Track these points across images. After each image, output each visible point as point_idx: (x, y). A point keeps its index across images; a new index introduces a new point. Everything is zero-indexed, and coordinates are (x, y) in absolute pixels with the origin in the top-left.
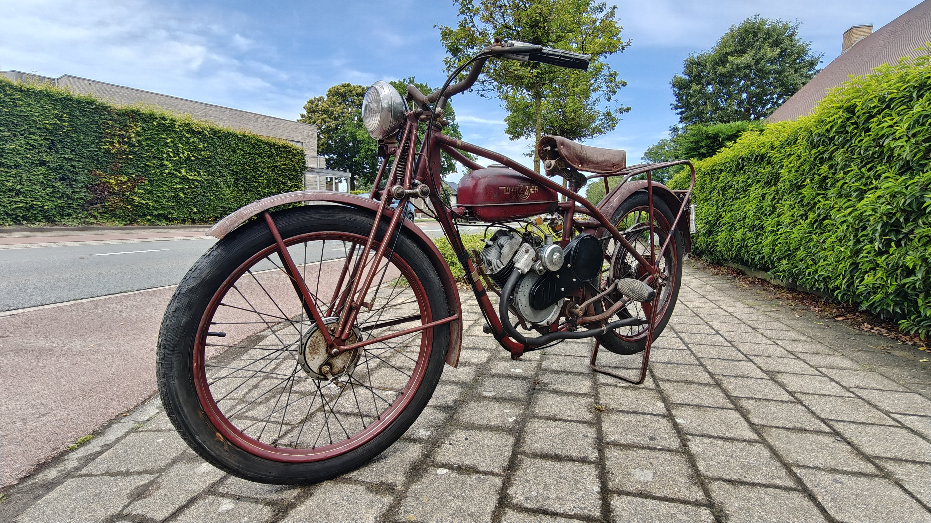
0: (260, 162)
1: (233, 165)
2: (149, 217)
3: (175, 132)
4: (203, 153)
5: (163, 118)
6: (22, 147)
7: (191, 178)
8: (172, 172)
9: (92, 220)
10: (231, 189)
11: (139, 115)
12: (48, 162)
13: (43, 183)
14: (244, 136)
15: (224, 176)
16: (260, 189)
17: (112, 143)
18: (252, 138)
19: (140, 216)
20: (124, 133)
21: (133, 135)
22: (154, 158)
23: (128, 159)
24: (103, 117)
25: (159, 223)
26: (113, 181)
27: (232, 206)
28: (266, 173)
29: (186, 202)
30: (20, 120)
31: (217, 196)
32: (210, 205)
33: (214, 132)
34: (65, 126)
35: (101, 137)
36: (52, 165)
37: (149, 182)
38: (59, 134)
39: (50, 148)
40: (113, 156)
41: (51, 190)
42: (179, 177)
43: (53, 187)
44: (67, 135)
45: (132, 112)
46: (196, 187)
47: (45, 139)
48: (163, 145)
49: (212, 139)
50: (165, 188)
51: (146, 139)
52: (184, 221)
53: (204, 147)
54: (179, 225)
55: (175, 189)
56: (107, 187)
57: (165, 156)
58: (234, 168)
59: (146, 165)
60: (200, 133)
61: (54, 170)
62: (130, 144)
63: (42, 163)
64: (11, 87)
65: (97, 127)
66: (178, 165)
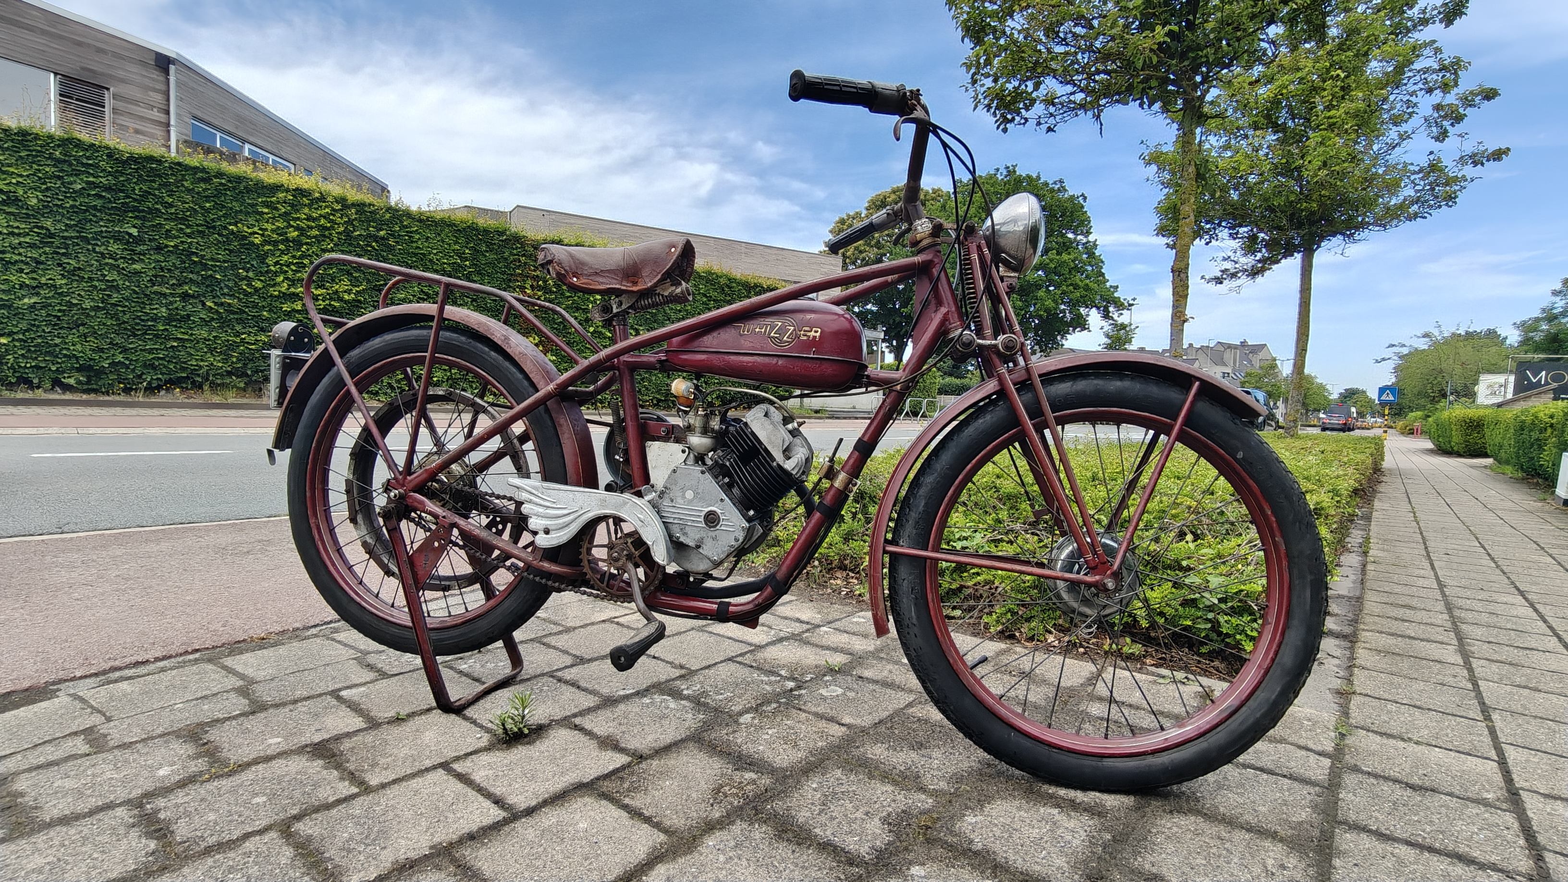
18: (721, 277)
24: (515, 252)
34: (466, 266)
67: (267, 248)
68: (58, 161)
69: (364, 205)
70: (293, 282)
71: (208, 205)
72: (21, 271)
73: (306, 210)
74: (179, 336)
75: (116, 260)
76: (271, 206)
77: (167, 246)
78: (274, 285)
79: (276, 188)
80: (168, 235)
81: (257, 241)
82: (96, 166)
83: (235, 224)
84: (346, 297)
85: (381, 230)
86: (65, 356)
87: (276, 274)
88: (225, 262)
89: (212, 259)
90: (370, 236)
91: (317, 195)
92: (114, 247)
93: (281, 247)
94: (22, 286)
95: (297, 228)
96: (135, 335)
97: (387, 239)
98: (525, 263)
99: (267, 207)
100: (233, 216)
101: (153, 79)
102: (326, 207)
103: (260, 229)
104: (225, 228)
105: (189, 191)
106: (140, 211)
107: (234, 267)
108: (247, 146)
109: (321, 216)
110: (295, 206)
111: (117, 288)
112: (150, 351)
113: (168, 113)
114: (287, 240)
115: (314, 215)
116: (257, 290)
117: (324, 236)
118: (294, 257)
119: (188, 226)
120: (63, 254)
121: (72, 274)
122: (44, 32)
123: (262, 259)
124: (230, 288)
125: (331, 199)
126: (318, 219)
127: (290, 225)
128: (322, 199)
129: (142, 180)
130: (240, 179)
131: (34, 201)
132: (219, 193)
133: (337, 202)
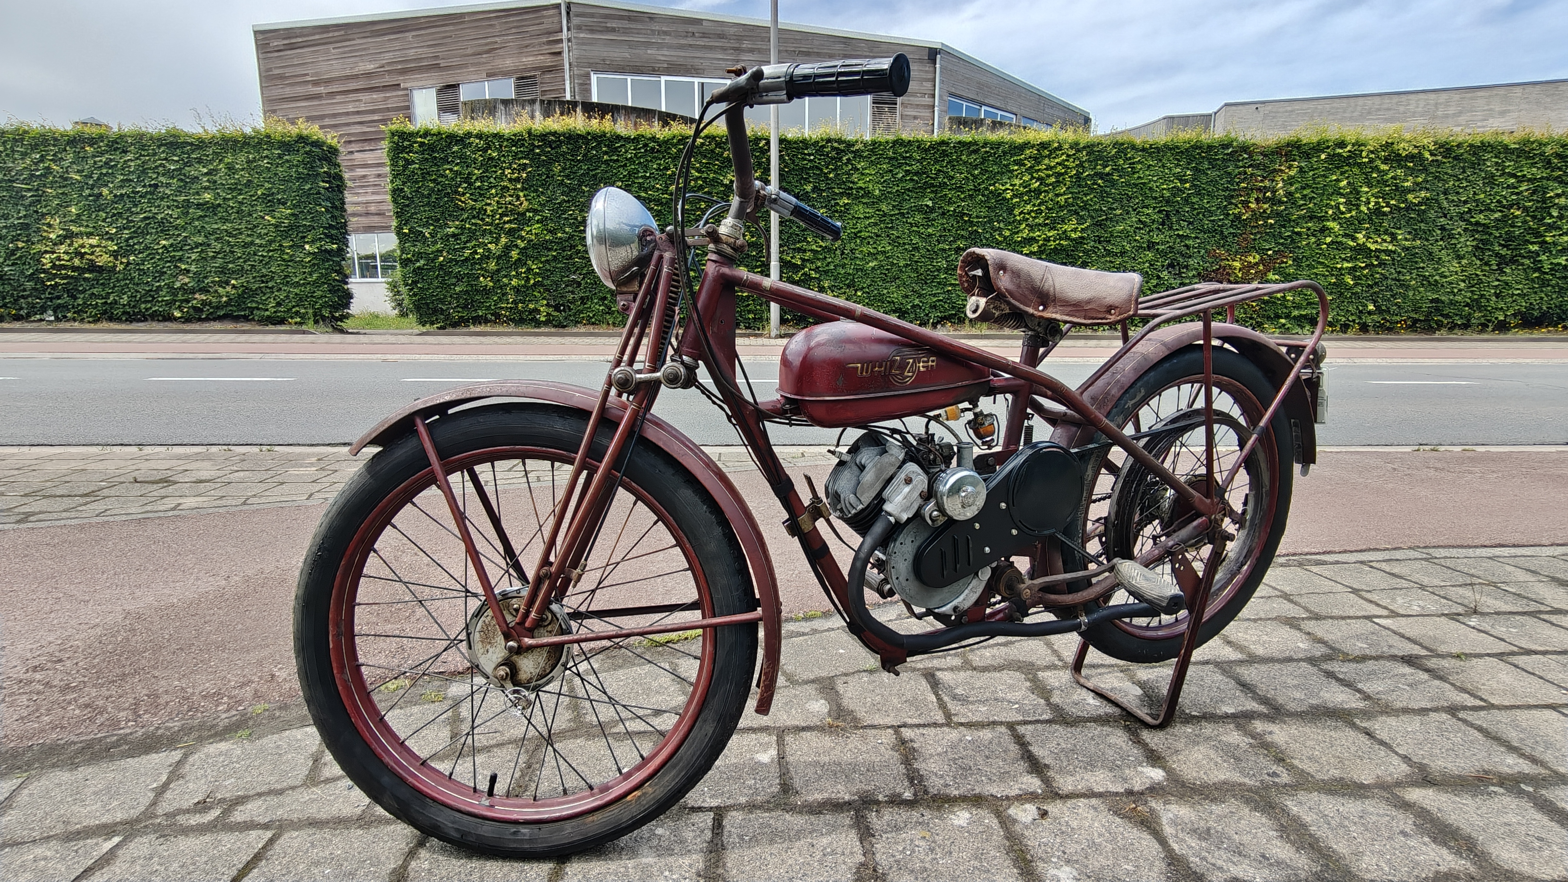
0: (1558, 196)
1: (1481, 212)
2: (1283, 321)
3: (1359, 165)
4: (1410, 197)
5: (1342, 144)
6: (1132, 226)
7: (1373, 247)
8: (1340, 239)
10: (1464, 262)
11: (1299, 147)
12: (1158, 243)
13: (1147, 272)
14: (1526, 142)
15: (1452, 236)
16: (1544, 258)
17: (1246, 204)
18: (1547, 144)
19: (1269, 318)
20: (1267, 183)
21: (1280, 185)
22: (1311, 218)
23: (1265, 225)
24: (1241, 164)
25: (1300, 332)
26: (1237, 264)
27: (1458, 298)
29: (1357, 293)
30: (1135, 190)
32: (1405, 297)
33: (1446, 149)
34: (1186, 188)
35: (1232, 197)
36: (1161, 247)
37: (1294, 260)
38: (1177, 201)
39: (1163, 224)
40: (1245, 224)
41: (1154, 282)
42: (1352, 249)
43: (1159, 277)
44: (1186, 200)
45: (1288, 145)
46: (1382, 264)
47: (1160, 212)
48: (1333, 193)
49: (1439, 164)
50: (1320, 270)
51: (1303, 188)
52: (1345, 328)
53: (1418, 184)
54: (1334, 335)
55: (1340, 269)
56: (1228, 274)
57: (1330, 212)
58: (1481, 218)
59: (1293, 232)
60: (1411, 157)
61: (1163, 254)
62: (1274, 201)
63: (1151, 246)
64: (1133, 147)
65: (1229, 182)
66: (1352, 226)
67: (1015, 200)
68: (891, 159)
69: (1093, 145)
70: (1032, 228)
71: (976, 172)
72: (869, 243)
74: (953, 282)
75: (918, 227)
76: (1020, 163)
77: (949, 211)
78: (1017, 233)
79: (1025, 146)
80: (950, 203)
81: (1008, 196)
82: (911, 157)
83: (994, 185)
84: (1073, 235)
85: (1107, 166)
86: (889, 302)
87: (1020, 222)
88: (985, 217)
89: (977, 217)
90: (1096, 174)
91: (1056, 145)
92: (918, 217)
93: (1026, 198)
94: (870, 254)
95: (1038, 179)
96: (926, 283)
97: (1112, 174)
98: (1252, 174)
99: (1017, 164)
100: (993, 177)
101: (926, 72)
102: (1063, 154)
103: (1011, 185)
104: (987, 189)
105: (965, 163)
106: (934, 186)
107: (991, 221)
108: (984, 108)
109: (1057, 163)
110: (1037, 159)
111: (916, 249)
112: (934, 295)
113: (934, 96)
114: (1030, 191)
115: (1052, 164)
116: (1005, 238)
118: (1034, 205)
119: (962, 193)
120: (890, 228)
121: (894, 242)
123: (1010, 211)
124: (987, 239)
125: (1067, 146)
126: (1055, 167)
127: (1033, 178)
128: (1060, 148)
129: (936, 161)
130: (999, 144)
131: (877, 192)
132: (984, 160)
133: (1071, 148)
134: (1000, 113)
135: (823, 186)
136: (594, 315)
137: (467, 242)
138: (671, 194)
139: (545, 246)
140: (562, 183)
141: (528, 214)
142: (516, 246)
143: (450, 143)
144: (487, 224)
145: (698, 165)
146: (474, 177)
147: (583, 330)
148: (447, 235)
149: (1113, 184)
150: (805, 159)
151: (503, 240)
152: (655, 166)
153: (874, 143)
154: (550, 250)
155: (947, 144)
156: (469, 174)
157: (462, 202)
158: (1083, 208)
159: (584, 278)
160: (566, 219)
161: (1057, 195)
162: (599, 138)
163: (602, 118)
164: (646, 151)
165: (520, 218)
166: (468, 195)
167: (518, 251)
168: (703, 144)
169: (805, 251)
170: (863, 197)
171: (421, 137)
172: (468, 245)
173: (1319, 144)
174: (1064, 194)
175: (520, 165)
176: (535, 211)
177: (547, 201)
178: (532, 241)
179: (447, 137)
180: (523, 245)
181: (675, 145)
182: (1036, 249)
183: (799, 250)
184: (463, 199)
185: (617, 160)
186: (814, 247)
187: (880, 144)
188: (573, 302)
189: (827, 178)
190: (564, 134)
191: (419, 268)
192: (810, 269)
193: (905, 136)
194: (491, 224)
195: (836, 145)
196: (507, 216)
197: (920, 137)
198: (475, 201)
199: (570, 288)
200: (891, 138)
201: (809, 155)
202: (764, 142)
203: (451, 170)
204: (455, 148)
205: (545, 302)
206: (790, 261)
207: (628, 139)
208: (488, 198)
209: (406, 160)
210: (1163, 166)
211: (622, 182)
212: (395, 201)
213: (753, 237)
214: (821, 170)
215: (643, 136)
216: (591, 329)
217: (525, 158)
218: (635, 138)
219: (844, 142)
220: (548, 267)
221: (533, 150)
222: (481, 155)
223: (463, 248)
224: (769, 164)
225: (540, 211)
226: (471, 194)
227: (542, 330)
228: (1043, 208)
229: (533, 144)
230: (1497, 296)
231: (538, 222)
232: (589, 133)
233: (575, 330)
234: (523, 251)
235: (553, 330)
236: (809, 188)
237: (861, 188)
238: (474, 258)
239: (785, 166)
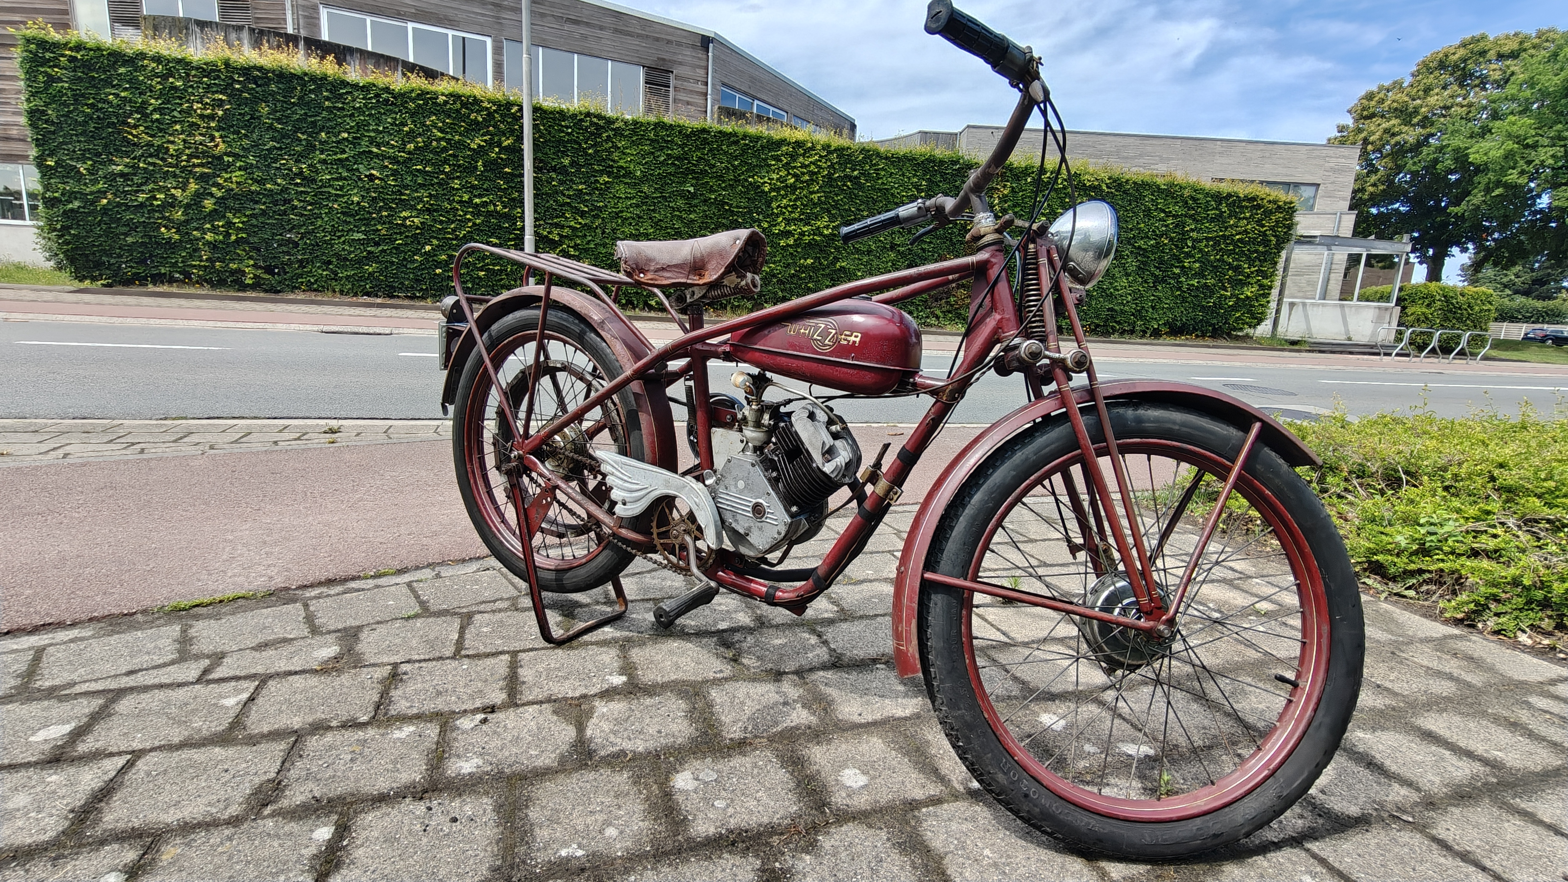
0: (1192, 230)
1: (1142, 238)
3: (1056, 190)
5: (1043, 171)
9: (933, 321)
10: (1131, 278)
11: (1011, 170)
14: (1171, 185)
16: (1183, 279)
18: (1185, 188)
21: (996, 202)
27: (1126, 308)
28: (1201, 251)
31: (1104, 290)
32: (1090, 306)
33: (1119, 184)
36: (902, 249)
51: (1015, 206)
58: (1141, 243)
60: (1093, 188)
63: (893, 247)
64: (878, 155)
67: (773, 194)
68: (652, 140)
69: (843, 149)
70: (788, 222)
71: (736, 163)
72: (630, 224)
73: (801, 159)
75: (681, 212)
76: (777, 159)
77: (710, 199)
78: (775, 225)
79: (782, 142)
80: (712, 191)
81: (766, 189)
82: (672, 141)
83: (753, 177)
84: (825, 232)
85: (855, 170)
87: (777, 216)
88: (745, 208)
89: (738, 207)
90: (846, 176)
91: (810, 145)
92: (680, 202)
93: (782, 192)
95: (794, 175)
97: (859, 178)
99: (775, 159)
100: (751, 168)
101: (699, 59)
102: (816, 154)
103: (769, 179)
104: (746, 180)
105: (725, 153)
106: (696, 173)
107: (750, 212)
108: (756, 102)
109: (811, 162)
110: (793, 157)
113: (706, 84)
114: (787, 186)
115: (807, 163)
116: (764, 230)
117: (812, 180)
118: (790, 200)
119: (724, 182)
122: (639, 36)
123: (769, 204)
125: (819, 147)
126: (809, 166)
127: (789, 174)
128: (813, 148)
129: (698, 149)
130: (758, 138)
131: (639, 173)
132: (744, 152)
133: (824, 149)
134: (772, 109)
135: (582, 161)
136: (316, 281)
137: (142, 184)
138: (409, 153)
139: (252, 198)
140: (271, 127)
141: (226, 159)
142: (212, 195)
143: (115, 63)
144: (170, 165)
145: (440, 124)
146: (151, 108)
147: (301, 296)
148: (112, 173)
149: (861, 187)
150: (563, 132)
151: (193, 186)
152: (389, 120)
153: (635, 123)
154: (257, 202)
155: (709, 132)
156: (143, 102)
157: (134, 136)
158: (835, 207)
159: (302, 238)
160: (277, 169)
161: (812, 193)
162: (321, 81)
163: (323, 58)
164: (378, 101)
165: (216, 162)
166: (142, 128)
167: (213, 201)
168: (446, 102)
169: (563, 227)
170: (624, 176)
171: (71, 49)
172: (144, 188)
173: (1026, 168)
174: (818, 192)
175: (214, 100)
176: (236, 156)
177: (252, 146)
178: (232, 190)
179: (109, 54)
180: (220, 194)
181: (413, 100)
182: (792, 242)
183: (557, 225)
184: (134, 132)
185: (343, 109)
186: (572, 223)
187: (642, 124)
188: (290, 263)
189: (586, 154)
190: (273, 72)
191: (72, 210)
192: (569, 246)
193: (668, 119)
194: (176, 166)
195: (595, 120)
196: (198, 158)
197: (681, 122)
198: (151, 136)
199: (285, 249)
200: (652, 119)
201: (567, 127)
202: (516, 108)
203: (117, 95)
204: (122, 70)
205: (252, 262)
206: (546, 236)
207: (355, 86)
208: (170, 135)
209: (49, 76)
210: (903, 175)
211: (349, 133)
212: (33, 125)
213: (505, 207)
214: (580, 144)
215: (374, 85)
216: (312, 296)
217: (221, 93)
218: (364, 86)
219: (604, 118)
220: (254, 221)
221: (232, 84)
222: (158, 83)
223: (137, 191)
224: (522, 132)
225: (243, 156)
226: (146, 128)
227: (248, 294)
228: (798, 203)
229: (232, 78)
230: (1153, 308)
231: (240, 169)
232: (306, 74)
233: (292, 296)
234: (220, 201)
235: (262, 295)
236: (566, 162)
237: (622, 167)
238: (152, 205)
239: (540, 137)
